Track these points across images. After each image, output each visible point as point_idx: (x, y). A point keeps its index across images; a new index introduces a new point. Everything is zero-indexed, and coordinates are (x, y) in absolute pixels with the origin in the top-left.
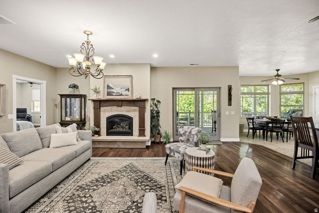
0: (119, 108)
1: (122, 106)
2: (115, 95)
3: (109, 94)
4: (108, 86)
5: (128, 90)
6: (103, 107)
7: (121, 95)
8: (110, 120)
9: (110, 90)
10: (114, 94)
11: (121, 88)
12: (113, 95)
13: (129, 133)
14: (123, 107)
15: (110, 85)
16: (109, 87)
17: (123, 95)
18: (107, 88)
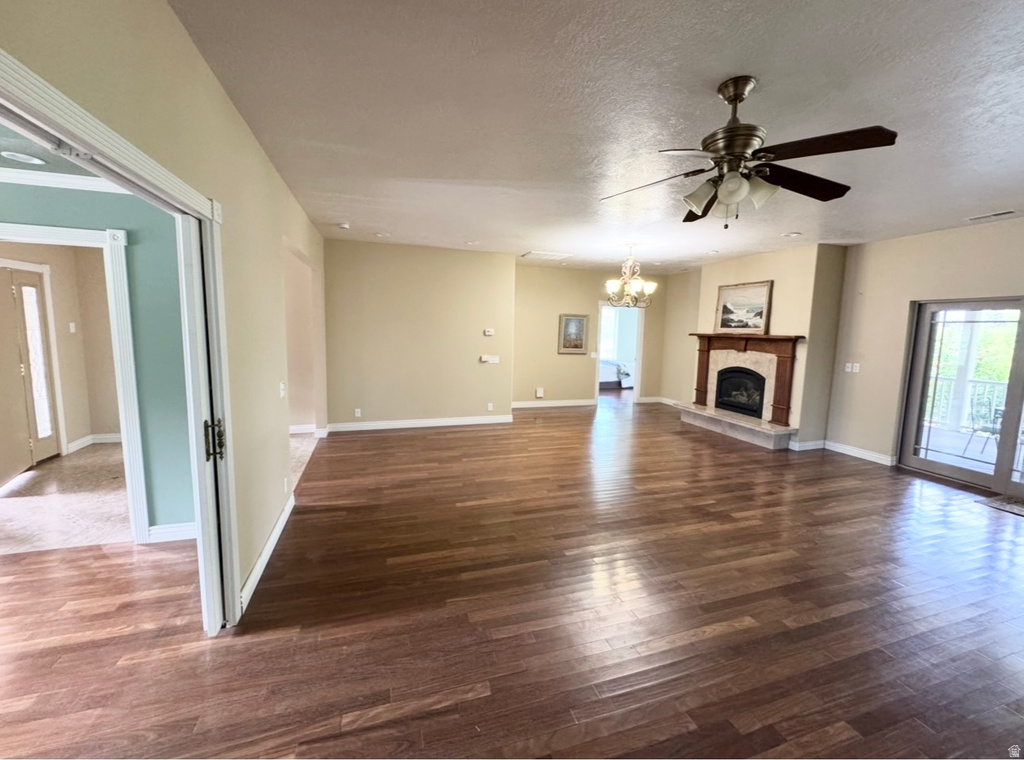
0: (741, 354)
1: (745, 350)
2: (735, 327)
3: (725, 323)
4: (725, 307)
5: (760, 314)
6: (714, 349)
7: (746, 326)
8: (725, 376)
9: (726, 316)
10: (733, 325)
11: (748, 312)
12: (730, 326)
13: (755, 411)
14: (748, 352)
15: (729, 306)
16: (726, 310)
17: (750, 327)
18: (724, 312)
